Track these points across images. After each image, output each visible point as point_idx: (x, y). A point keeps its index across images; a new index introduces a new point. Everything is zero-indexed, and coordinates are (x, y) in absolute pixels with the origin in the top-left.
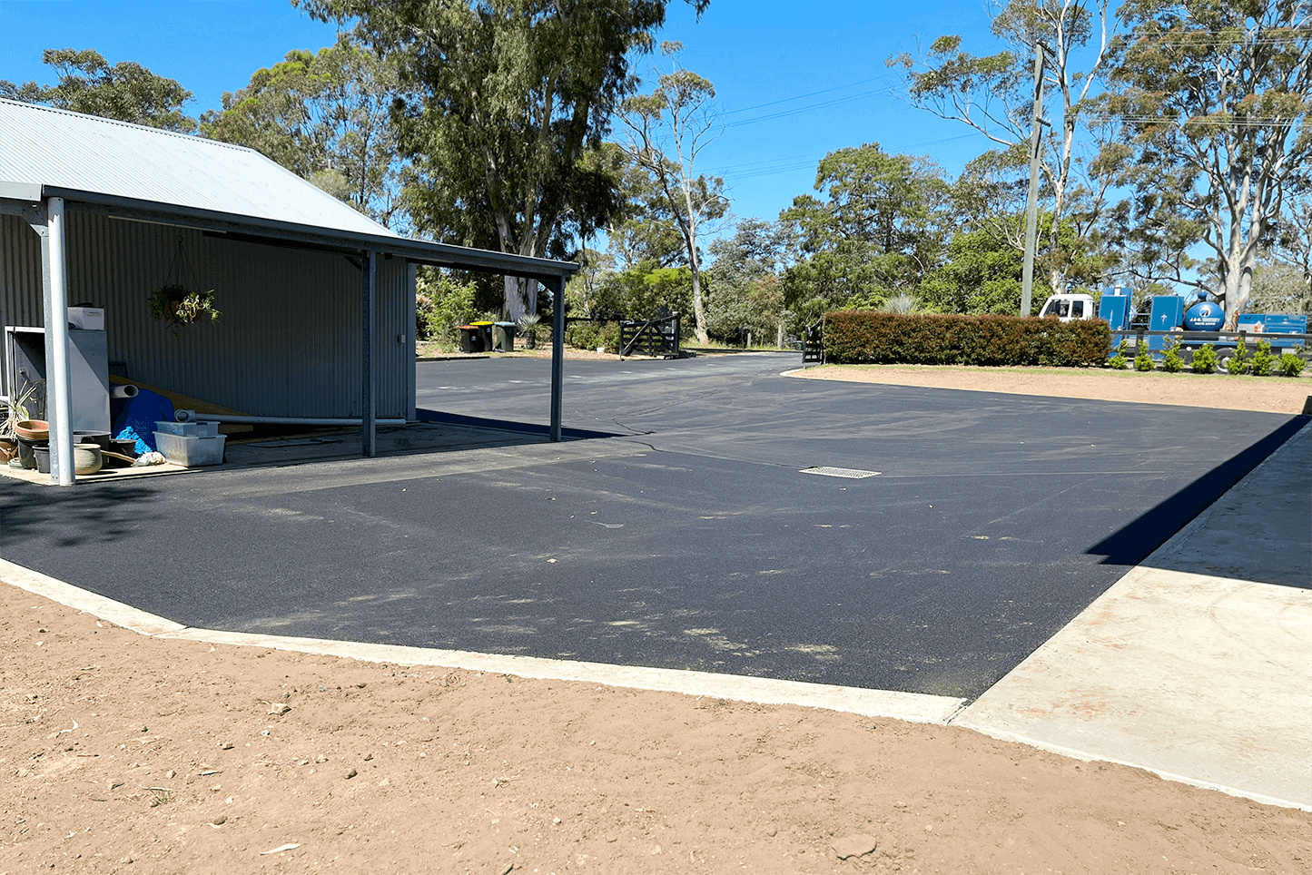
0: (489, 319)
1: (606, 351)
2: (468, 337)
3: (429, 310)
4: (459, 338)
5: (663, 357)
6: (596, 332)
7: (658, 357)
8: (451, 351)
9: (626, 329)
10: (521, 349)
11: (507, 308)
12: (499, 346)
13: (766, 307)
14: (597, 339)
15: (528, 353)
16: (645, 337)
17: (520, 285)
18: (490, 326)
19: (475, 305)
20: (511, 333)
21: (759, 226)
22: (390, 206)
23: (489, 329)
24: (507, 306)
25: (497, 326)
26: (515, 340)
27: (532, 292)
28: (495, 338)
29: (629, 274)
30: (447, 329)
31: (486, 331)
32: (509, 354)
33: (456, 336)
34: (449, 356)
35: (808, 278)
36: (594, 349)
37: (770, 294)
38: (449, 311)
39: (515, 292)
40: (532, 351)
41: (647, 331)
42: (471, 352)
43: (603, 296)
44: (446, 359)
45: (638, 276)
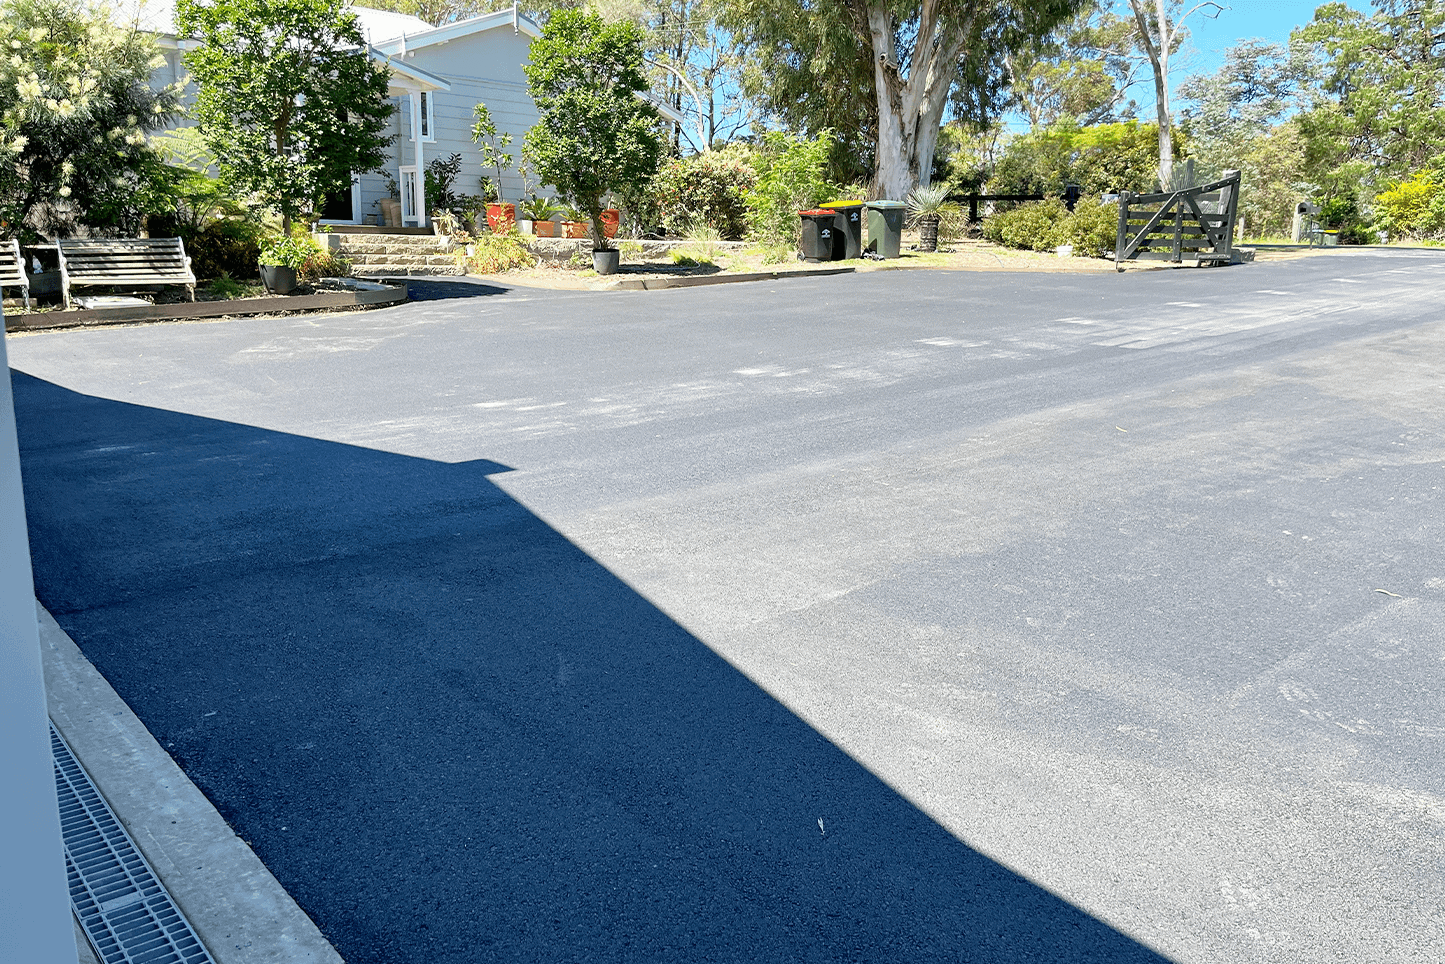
0: (855, 195)
1: (1081, 251)
2: (815, 233)
3: (748, 184)
4: (798, 235)
5: (1195, 263)
6: (1052, 217)
7: (1185, 263)
8: (782, 260)
9: (1132, 208)
10: (912, 252)
11: (880, 179)
12: (872, 248)
13: (1274, 175)
14: (1054, 230)
15: (927, 260)
16: (1169, 223)
17: (905, 140)
18: (858, 210)
19: (826, 175)
20: (896, 220)
21: (1262, 51)
22: (715, 61)
23: (854, 215)
24: (881, 177)
25: (871, 208)
26: (904, 235)
27: (925, 151)
28: (865, 235)
29: (1046, 137)
30: (778, 219)
31: (849, 217)
32: (891, 263)
33: (792, 230)
34: (776, 269)
35: (1337, 132)
36: (1048, 248)
37: (1281, 156)
38: (782, 184)
39: (895, 153)
40: (934, 255)
41: (1174, 209)
42: (822, 259)
43: (1005, 170)
44: (771, 276)
45: (1061, 139)
